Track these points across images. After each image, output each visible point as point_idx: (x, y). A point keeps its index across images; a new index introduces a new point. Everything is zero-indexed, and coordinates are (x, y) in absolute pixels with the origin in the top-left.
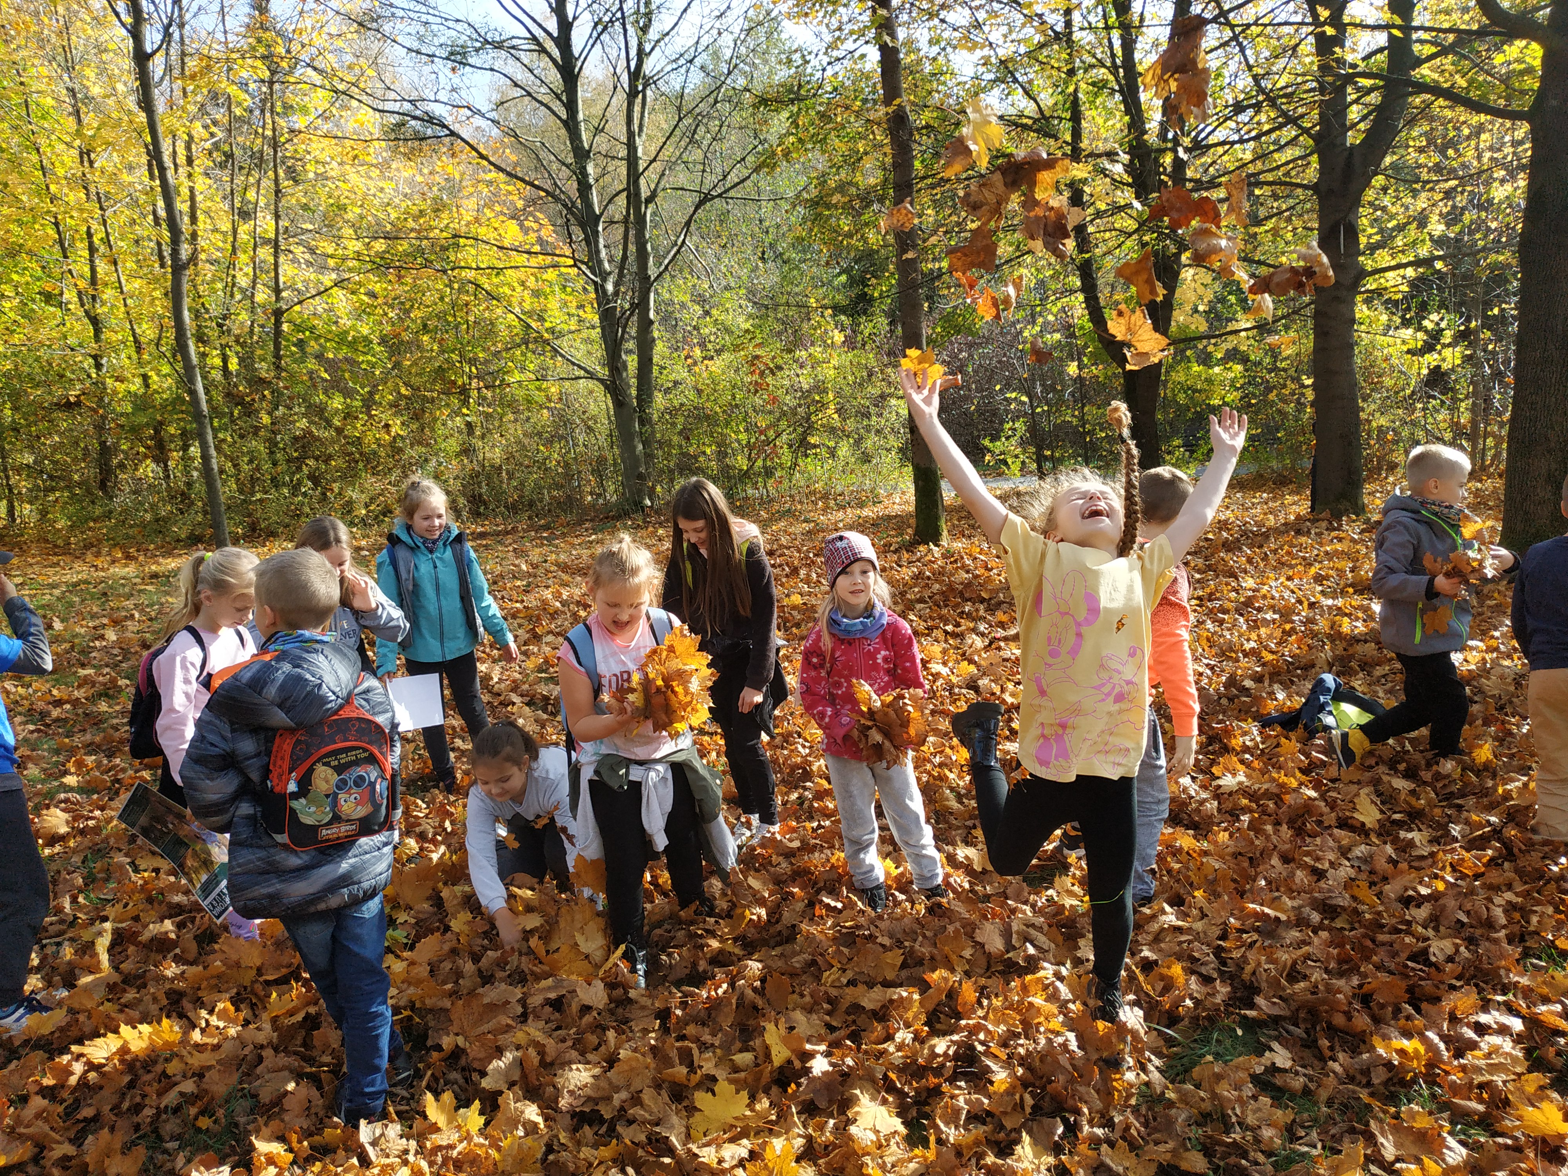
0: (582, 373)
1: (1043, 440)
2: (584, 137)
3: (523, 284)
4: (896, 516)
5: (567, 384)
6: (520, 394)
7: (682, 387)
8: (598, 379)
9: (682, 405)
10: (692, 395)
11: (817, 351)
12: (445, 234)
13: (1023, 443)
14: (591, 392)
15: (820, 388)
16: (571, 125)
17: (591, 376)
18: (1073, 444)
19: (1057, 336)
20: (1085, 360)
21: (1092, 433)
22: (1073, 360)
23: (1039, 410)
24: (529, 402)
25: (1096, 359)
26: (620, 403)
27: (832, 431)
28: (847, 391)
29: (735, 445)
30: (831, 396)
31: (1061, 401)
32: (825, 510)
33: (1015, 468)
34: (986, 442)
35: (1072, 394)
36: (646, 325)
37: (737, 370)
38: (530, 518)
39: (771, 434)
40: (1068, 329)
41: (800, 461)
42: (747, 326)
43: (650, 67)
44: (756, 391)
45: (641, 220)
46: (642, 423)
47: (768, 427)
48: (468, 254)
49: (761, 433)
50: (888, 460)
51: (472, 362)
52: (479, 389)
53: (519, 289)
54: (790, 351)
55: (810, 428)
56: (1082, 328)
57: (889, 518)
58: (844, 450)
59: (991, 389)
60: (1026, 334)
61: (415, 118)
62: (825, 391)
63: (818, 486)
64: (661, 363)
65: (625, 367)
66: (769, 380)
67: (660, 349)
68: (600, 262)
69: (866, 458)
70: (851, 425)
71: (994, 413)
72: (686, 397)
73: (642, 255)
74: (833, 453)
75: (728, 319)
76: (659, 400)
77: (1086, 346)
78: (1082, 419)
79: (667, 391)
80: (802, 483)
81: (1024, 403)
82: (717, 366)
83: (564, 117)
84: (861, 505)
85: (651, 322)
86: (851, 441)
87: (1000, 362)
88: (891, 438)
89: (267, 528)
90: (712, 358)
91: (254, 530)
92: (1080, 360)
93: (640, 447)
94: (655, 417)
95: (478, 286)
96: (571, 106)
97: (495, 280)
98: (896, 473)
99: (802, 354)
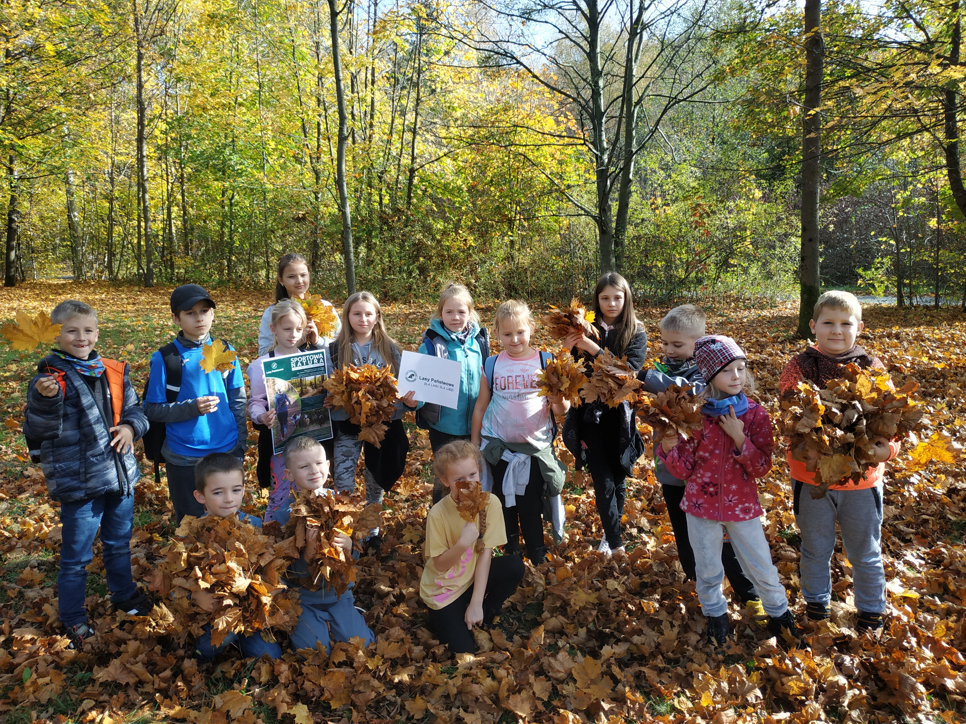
0: (583, 212)
1: (904, 272)
2: (599, 64)
3: (553, 156)
4: (786, 317)
5: (573, 219)
6: (544, 224)
7: (646, 223)
8: (592, 216)
9: (646, 234)
10: (652, 228)
11: (742, 203)
12: (508, 125)
13: (888, 273)
14: (588, 224)
15: (742, 227)
16: (592, 56)
17: (588, 214)
18: (928, 276)
19: (923, 199)
20: (944, 217)
21: (943, 269)
22: (934, 217)
23: (903, 251)
24: (549, 229)
25: (952, 216)
26: (603, 232)
27: (747, 256)
28: (761, 230)
29: (678, 262)
30: (748, 233)
31: (921, 245)
32: (735, 310)
33: (880, 290)
34: (860, 271)
35: (930, 241)
36: (627, 182)
37: (685, 214)
38: (541, 301)
39: (704, 256)
40: (933, 195)
41: (722, 275)
42: (695, 184)
43: (646, 17)
44: (696, 227)
45: (630, 115)
46: (617, 245)
47: (702, 251)
48: (523, 137)
49: (696, 255)
50: (786, 278)
51: (518, 203)
52: (520, 220)
53: (550, 159)
54: (722, 202)
55: (731, 253)
56: (944, 194)
57: (781, 318)
58: (754, 270)
59: (867, 235)
60: (898, 196)
61: (497, 53)
62: (745, 230)
63: (733, 292)
64: (635, 207)
65: (610, 210)
66: (706, 220)
67: (634, 199)
68: (601, 141)
69: (769, 276)
70: (761, 252)
71: (869, 251)
72: (649, 229)
73: (629, 137)
74: (745, 271)
75: (682, 179)
76: (630, 231)
77: (945, 207)
78: (937, 260)
79: (637, 225)
80: (722, 290)
81: (892, 245)
82: (670, 210)
83: (588, 51)
84: (762, 308)
85: (630, 181)
86: (760, 263)
87: (876, 216)
88: (789, 263)
89: (393, 295)
90: (668, 205)
91: (386, 296)
92: (939, 217)
93: (614, 260)
94: (626, 242)
95: (525, 157)
96: (593, 43)
97: (536, 154)
98: (790, 288)
99: (731, 204)
